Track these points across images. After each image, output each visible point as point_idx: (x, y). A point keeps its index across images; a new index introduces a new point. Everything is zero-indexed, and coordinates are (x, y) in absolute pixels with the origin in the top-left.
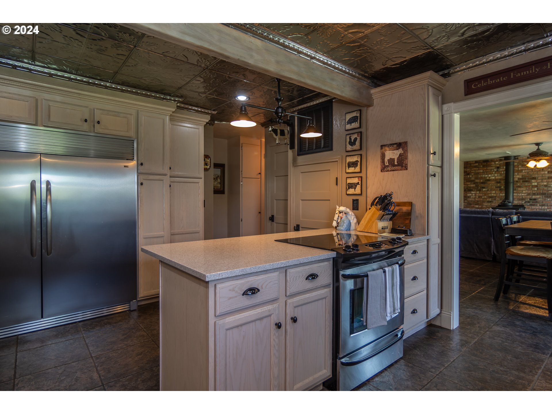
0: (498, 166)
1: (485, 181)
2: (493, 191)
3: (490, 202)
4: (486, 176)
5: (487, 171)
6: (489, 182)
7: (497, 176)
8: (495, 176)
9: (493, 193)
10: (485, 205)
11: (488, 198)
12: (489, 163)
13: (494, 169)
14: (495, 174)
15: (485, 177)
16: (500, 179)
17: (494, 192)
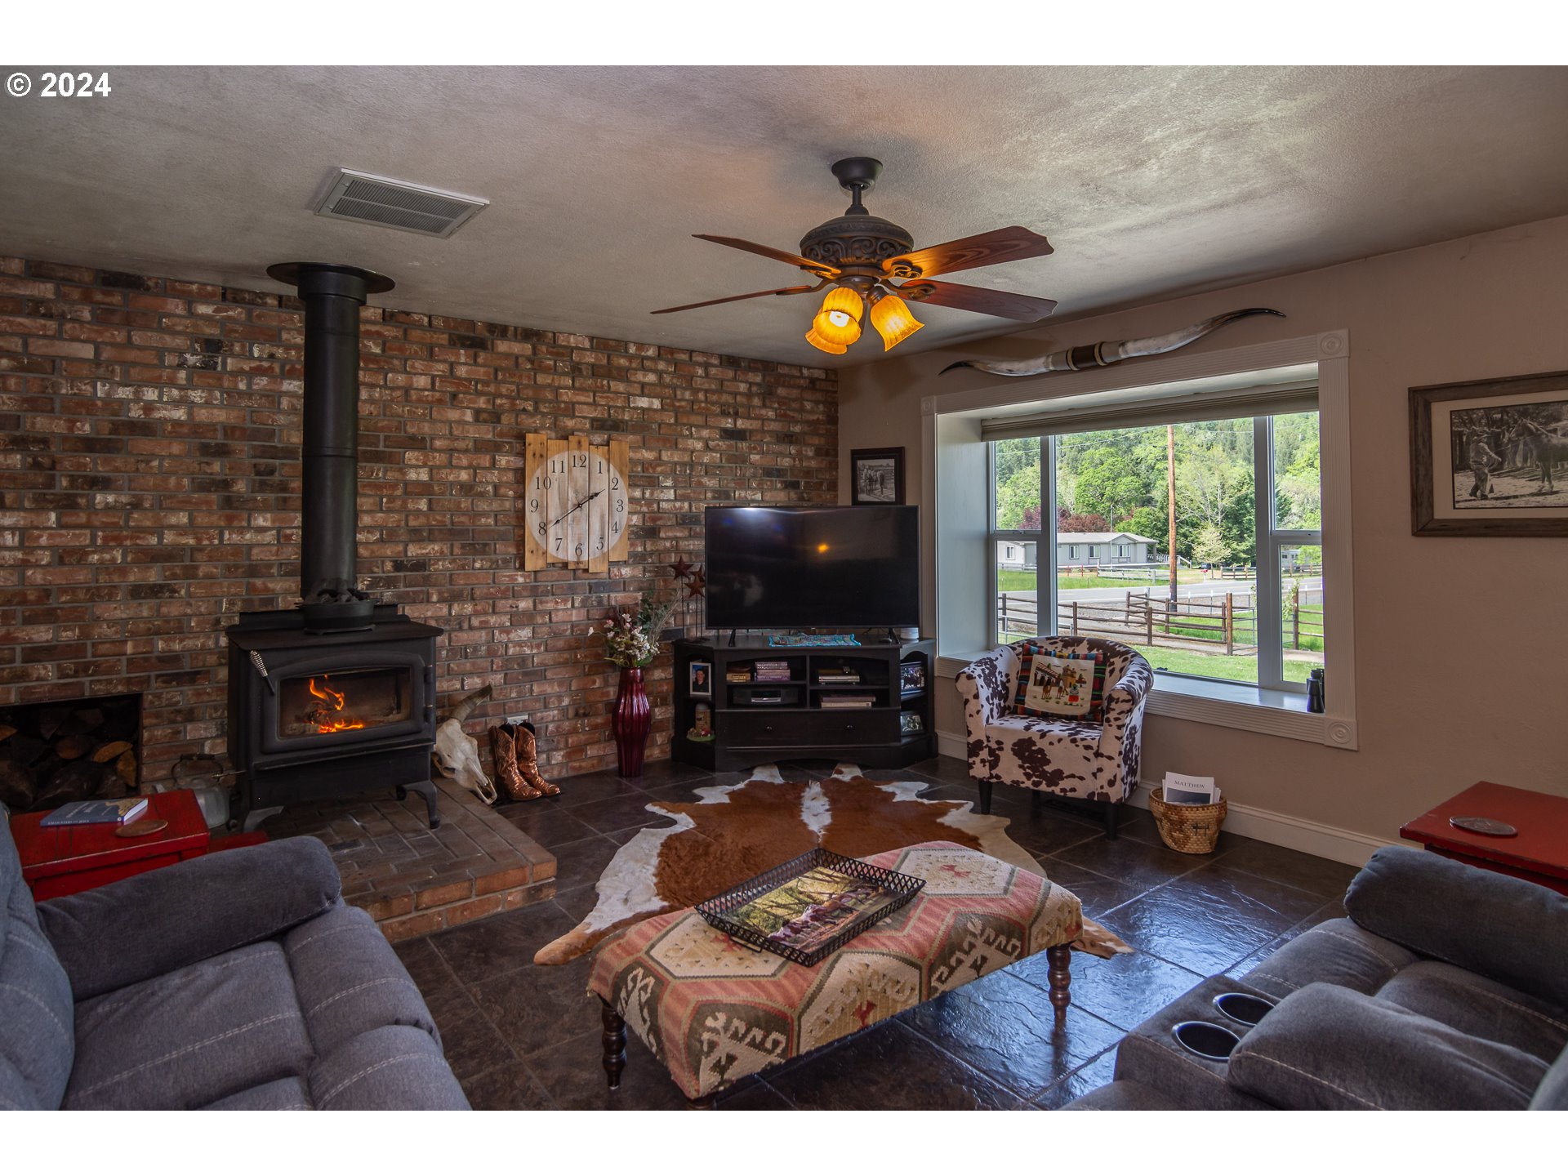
0: (212, 331)
1: (114, 431)
2: (174, 510)
3: (155, 591)
4: (124, 393)
5: (132, 355)
6: (144, 445)
7: (208, 404)
8: (191, 405)
9: (171, 527)
10: (112, 623)
11: (135, 562)
12: (145, 301)
13: (181, 353)
14: (190, 385)
15: (108, 401)
16: (229, 430)
17: (183, 518)
